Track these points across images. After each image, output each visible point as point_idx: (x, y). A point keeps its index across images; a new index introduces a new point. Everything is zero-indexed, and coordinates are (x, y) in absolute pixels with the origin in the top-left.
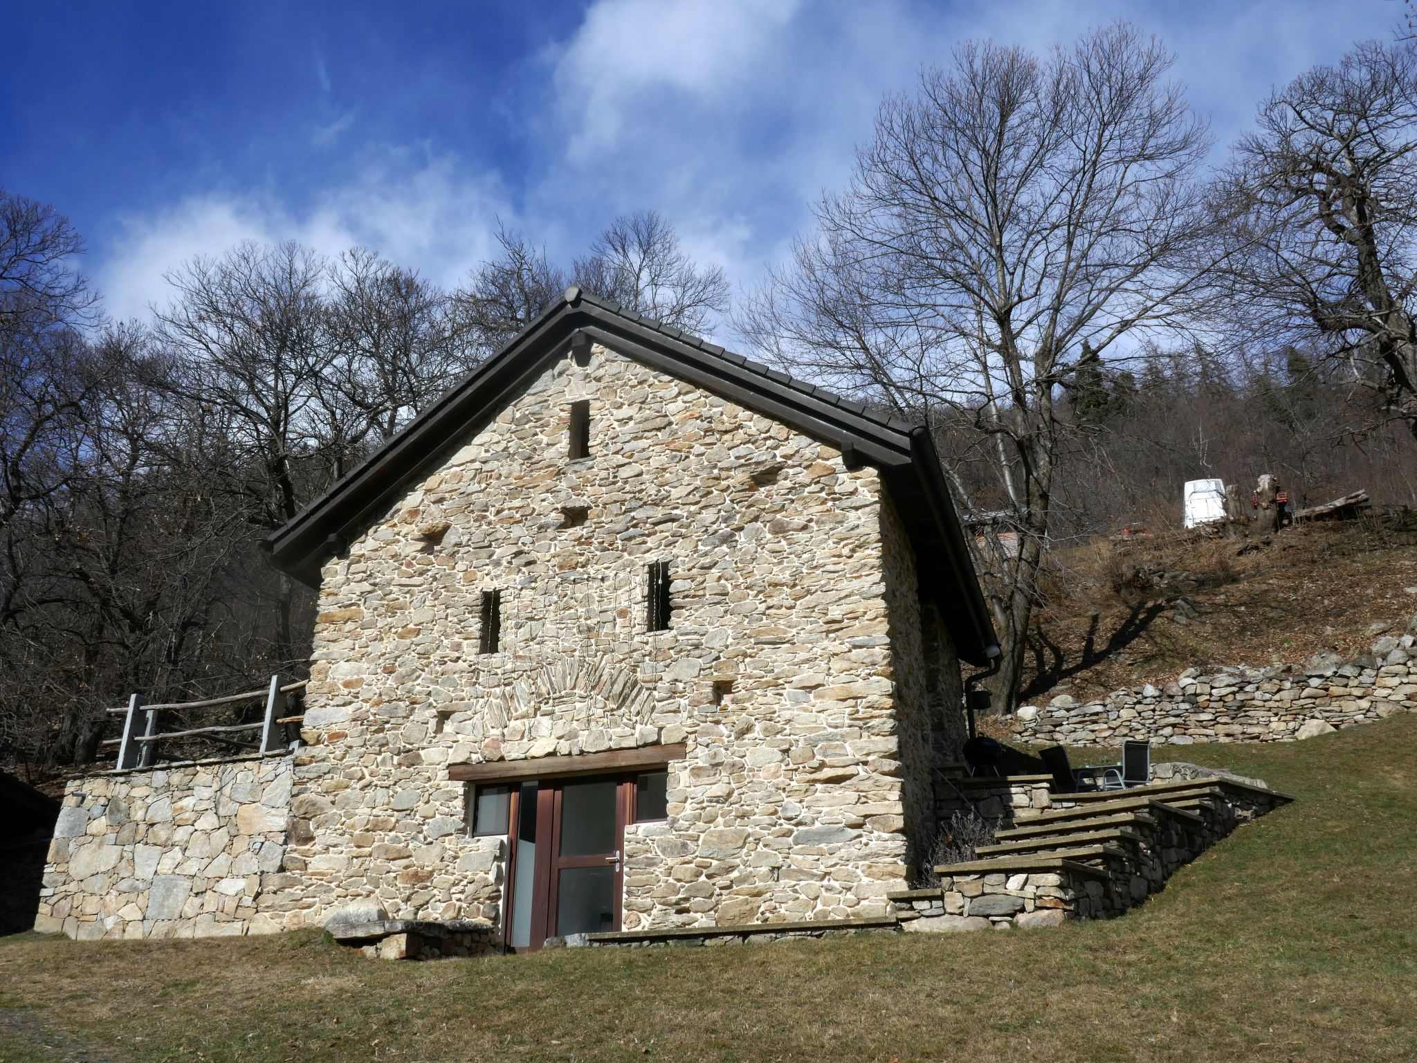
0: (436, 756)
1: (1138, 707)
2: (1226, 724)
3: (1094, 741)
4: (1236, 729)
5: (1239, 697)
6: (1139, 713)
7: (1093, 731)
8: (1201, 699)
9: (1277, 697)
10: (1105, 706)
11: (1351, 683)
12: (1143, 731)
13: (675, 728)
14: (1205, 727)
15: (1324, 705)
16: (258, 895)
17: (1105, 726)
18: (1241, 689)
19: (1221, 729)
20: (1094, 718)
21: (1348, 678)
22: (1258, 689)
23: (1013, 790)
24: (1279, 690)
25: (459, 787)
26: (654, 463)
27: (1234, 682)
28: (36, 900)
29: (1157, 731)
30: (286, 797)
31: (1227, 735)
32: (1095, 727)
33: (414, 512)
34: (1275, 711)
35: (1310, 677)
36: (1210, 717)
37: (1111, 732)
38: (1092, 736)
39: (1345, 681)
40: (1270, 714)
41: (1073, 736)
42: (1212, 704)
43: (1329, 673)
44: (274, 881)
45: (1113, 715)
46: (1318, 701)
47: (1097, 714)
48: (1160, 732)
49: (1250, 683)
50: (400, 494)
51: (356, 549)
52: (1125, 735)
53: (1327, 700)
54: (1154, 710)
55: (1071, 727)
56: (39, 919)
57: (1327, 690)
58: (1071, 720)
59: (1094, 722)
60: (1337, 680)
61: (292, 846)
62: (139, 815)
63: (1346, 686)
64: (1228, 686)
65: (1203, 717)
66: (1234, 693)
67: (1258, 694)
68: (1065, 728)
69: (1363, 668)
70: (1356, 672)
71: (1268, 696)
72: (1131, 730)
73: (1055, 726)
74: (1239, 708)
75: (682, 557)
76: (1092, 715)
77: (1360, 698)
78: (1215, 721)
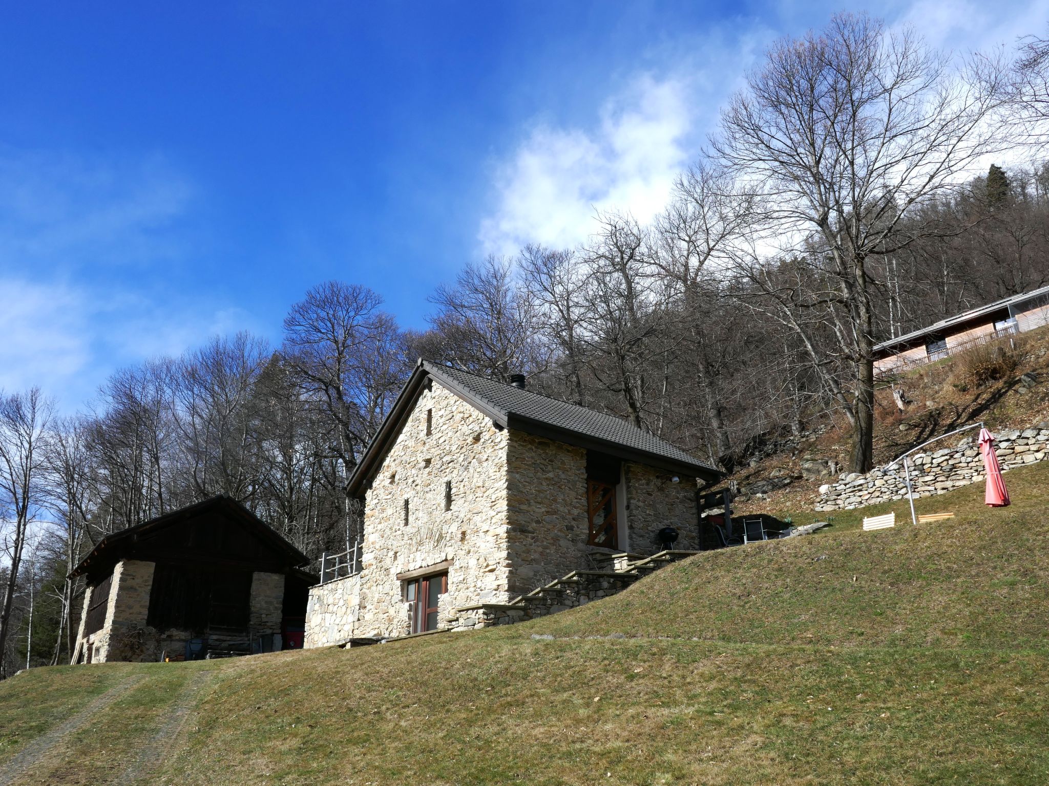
0: (394, 571)
1: (886, 478)
2: (942, 481)
3: (861, 503)
4: (949, 484)
5: (951, 462)
6: (886, 481)
7: (860, 496)
8: (926, 467)
9: (976, 459)
10: (866, 479)
11: (1030, 442)
12: (888, 493)
13: (450, 552)
14: (929, 486)
15: (1010, 460)
16: (353, 630)
17: (866, 492)
18: (952, 456)
19: (939, 485)
20: (860, 488)
21: (1028, 438)
22: (963, 455)
23: (615, 562)
24: (978, 454)
25: (398, 583)
26: (449, 436)
27: (946, 453)
28: (303, 637)
29: (897, 492)
30: (359, 591)
31: (943, 489)
32: (861, 493)
33: (388, 467)
34: (975, 468)
35: (1000, 442)
36: (932, 478)
37: (869, 495)
38: (859, 499)
39: (1025, 441)
40: (972, 471)
41: (848, 500)
42: (933, 470)
43: (1013, 437)
44: (357, 624)
45: (871, 485)
46: (1006, 458)
47: (861, 485)
48: (899, 492)
49: (957, 452)
50: (383, 460)
51: (374, 485)
52: (878, 497)
53: (1013, 456)
54: (895, 479)
55: (847, 496)
56: (305, 644)
57: (1013, 449)
58: (847, 491)
59: (860, 490)
60: (1020, 441)
61: (362, 610)
62: (325, 603)
63: (1027, 444)
64: (943, 456)
65: (927, 479)
66: (947, 460)
67: (963, 459)
68: (843, 496)
69: (1040, 429)
70: (1035, 432)
71: (969, 459)
72: (882, 493)
73: (838, 496)
74: (951, 470)
75: (454, 477)
76: (858, 486)
77: (1037, 451)
78: (935, 480)
